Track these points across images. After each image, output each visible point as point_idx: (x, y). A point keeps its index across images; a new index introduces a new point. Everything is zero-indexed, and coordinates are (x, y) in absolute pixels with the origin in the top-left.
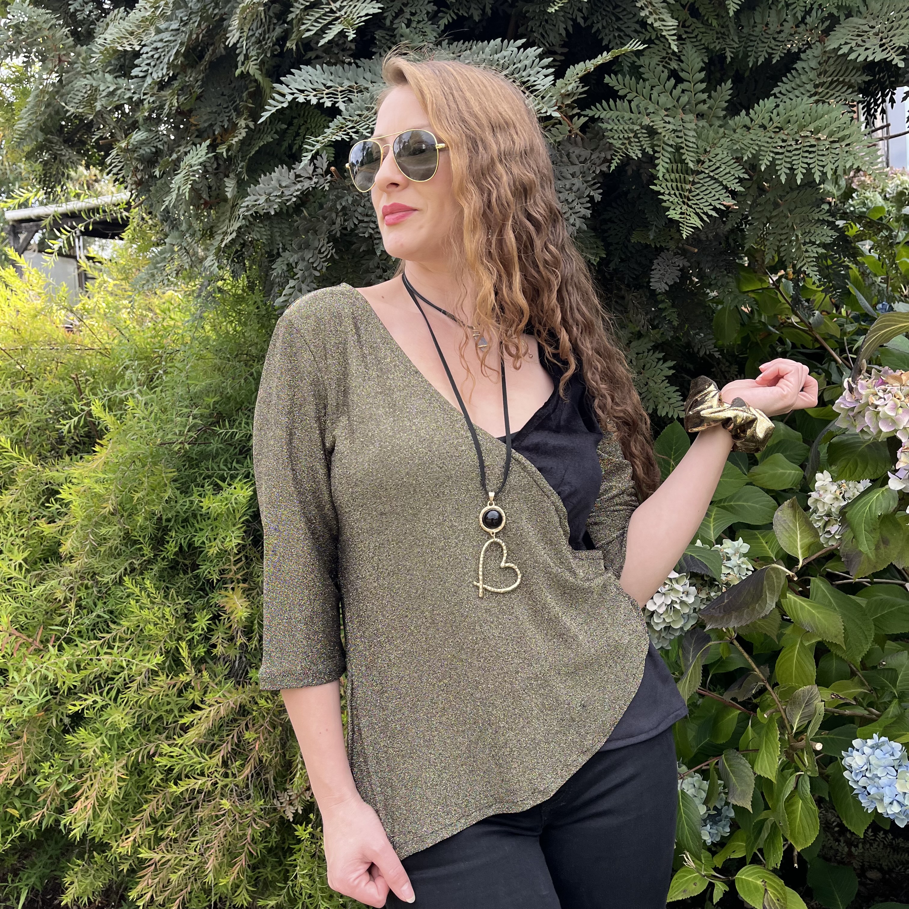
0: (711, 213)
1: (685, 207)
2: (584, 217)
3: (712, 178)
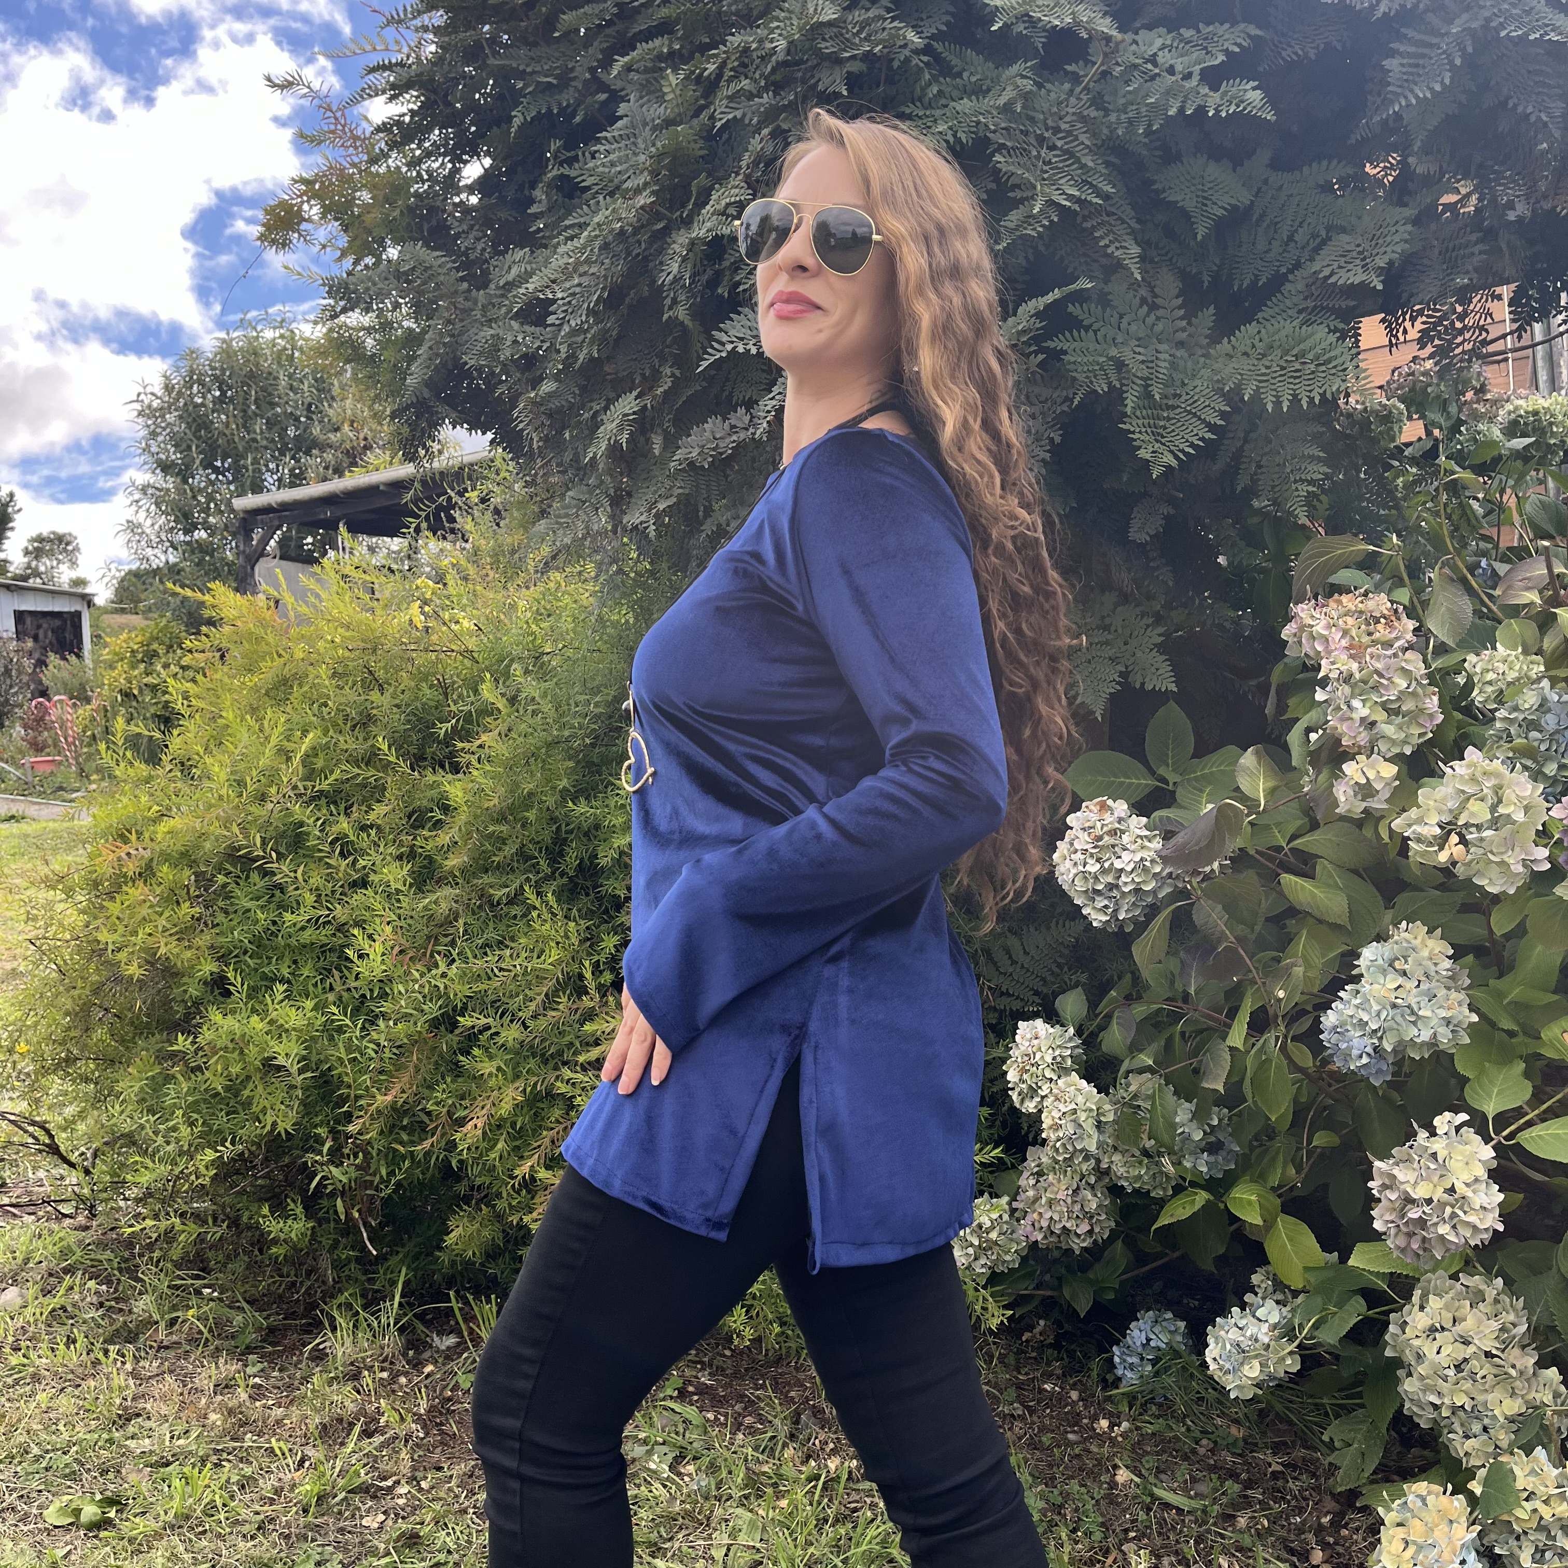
0: (1188, 450)
1: (1157, 445)
2: (1043, 460)
3: (1189, 412)
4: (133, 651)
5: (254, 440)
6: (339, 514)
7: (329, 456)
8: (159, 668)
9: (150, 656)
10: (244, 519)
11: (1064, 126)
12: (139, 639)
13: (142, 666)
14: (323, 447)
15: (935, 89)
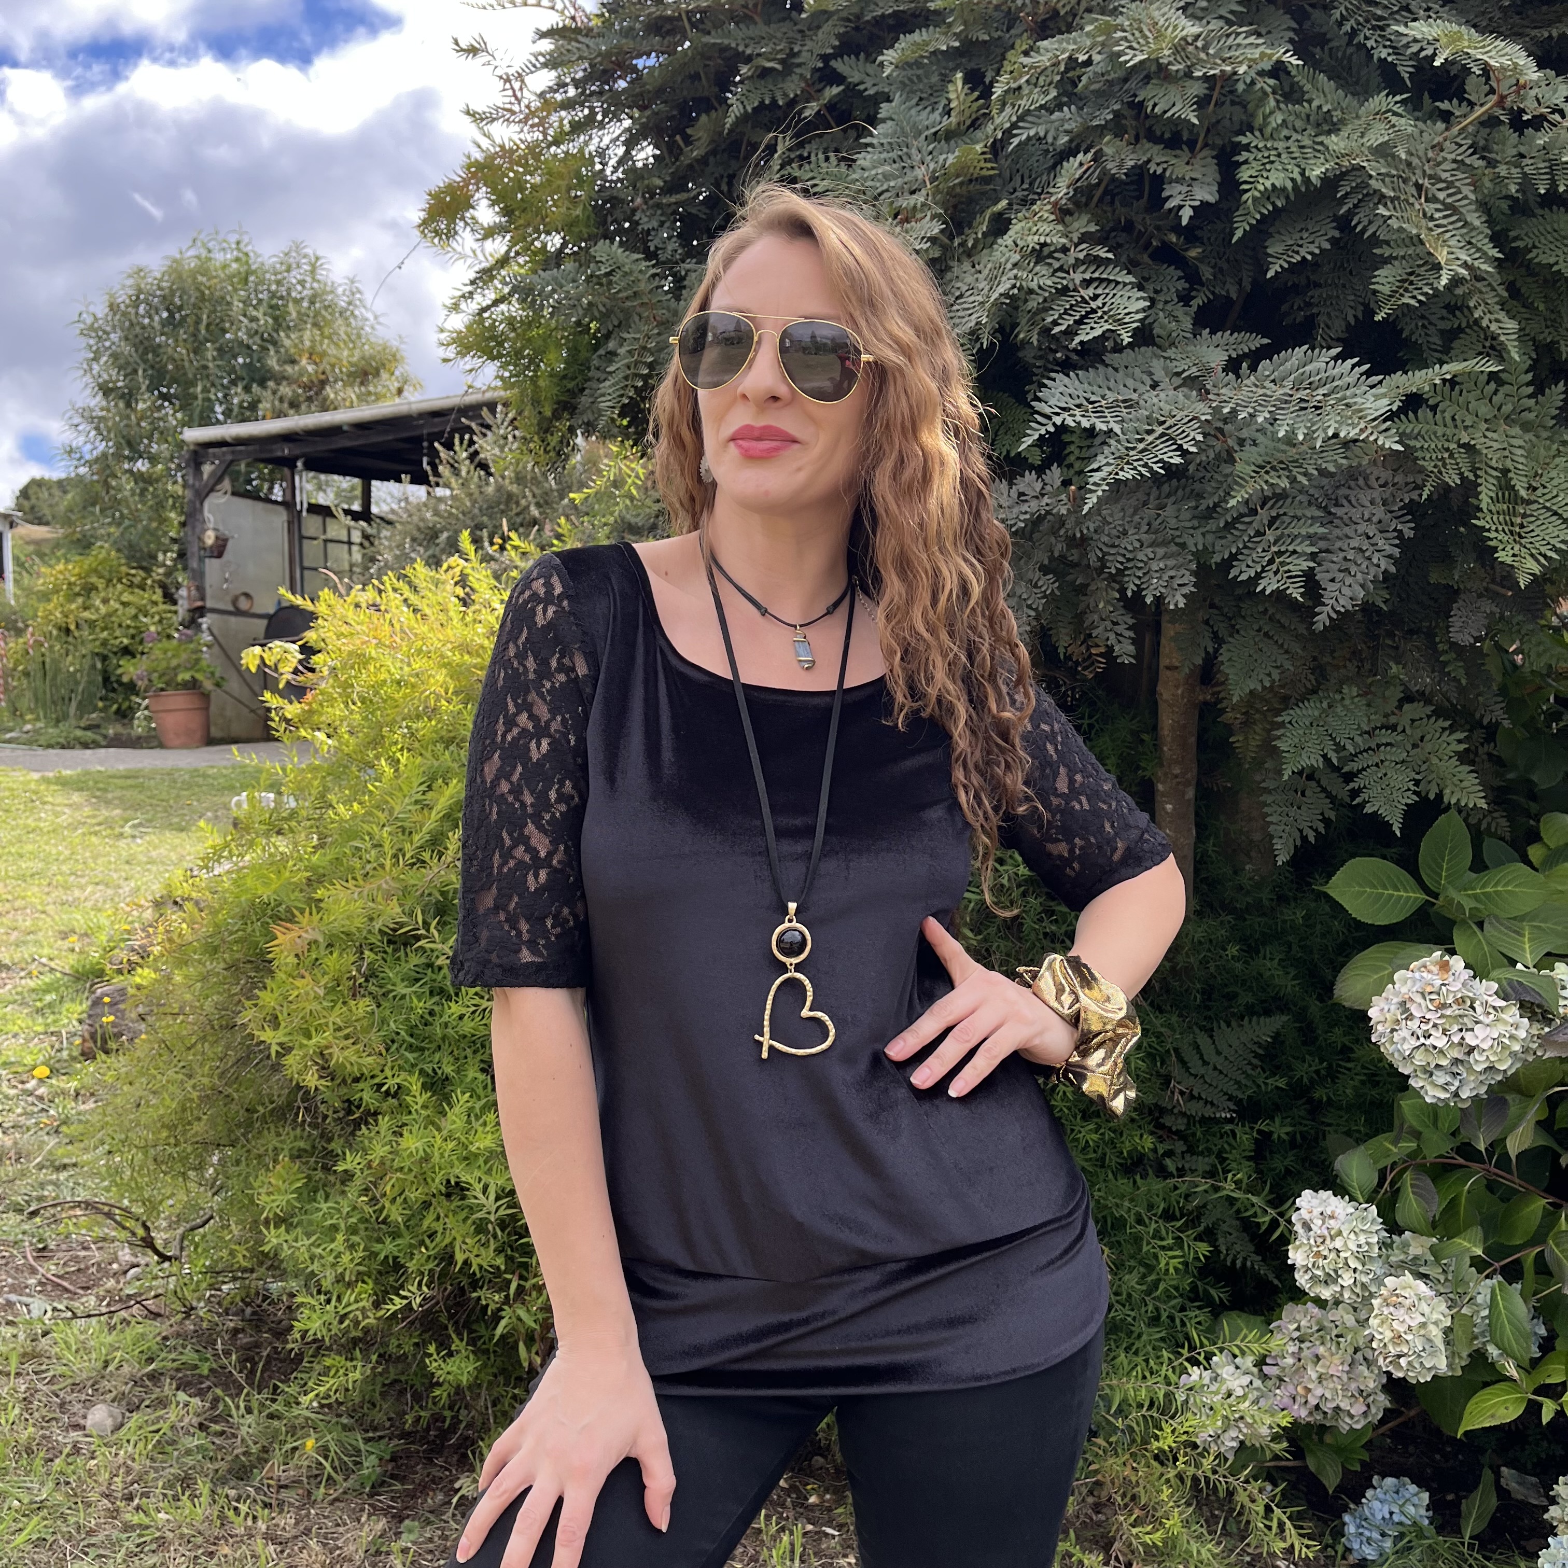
0: (1549, 554)
1: (1517, 547)
2: (1390, 556)
3: (1548, 509)
4: (70, 584)
5: (205, 367)
6: (297, 452)
7: (285, 390)
8: (97, 602)
9: (89, 589)
10: (195, 453)
11: (1444, 176)
12: (77, 571)
13: (80, 600)
14: (280, 378)
15: (1279, 118)
